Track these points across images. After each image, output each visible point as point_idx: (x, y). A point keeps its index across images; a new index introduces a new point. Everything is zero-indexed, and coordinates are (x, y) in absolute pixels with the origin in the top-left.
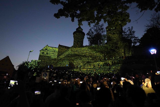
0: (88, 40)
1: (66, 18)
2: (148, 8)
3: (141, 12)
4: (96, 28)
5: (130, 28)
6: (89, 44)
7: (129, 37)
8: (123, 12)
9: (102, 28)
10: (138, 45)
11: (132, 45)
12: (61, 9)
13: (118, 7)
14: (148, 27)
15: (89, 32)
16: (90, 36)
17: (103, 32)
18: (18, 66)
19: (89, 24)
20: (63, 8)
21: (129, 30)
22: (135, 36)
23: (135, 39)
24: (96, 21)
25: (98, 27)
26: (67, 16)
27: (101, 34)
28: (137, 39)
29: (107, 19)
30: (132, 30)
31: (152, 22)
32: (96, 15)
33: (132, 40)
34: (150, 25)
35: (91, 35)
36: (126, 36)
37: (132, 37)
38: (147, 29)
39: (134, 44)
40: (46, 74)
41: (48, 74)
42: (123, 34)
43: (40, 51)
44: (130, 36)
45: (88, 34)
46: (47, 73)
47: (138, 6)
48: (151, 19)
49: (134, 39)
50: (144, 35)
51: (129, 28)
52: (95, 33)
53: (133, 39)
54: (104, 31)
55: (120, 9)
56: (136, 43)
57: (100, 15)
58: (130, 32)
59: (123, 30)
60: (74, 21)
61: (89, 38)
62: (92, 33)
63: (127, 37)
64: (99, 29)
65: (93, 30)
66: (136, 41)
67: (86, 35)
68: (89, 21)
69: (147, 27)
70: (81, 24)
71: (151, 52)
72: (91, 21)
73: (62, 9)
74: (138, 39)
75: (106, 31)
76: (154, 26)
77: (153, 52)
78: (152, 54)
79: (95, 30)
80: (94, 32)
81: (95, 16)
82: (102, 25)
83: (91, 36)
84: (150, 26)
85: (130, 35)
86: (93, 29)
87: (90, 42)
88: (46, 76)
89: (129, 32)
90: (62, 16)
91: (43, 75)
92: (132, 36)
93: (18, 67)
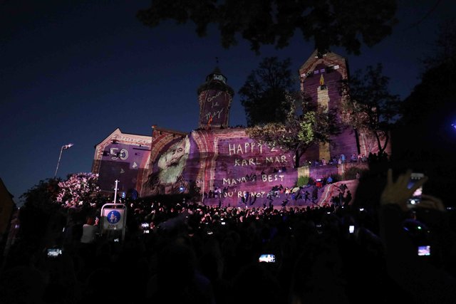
7: (372, 95)
14: (430, 62)
21: (371, 73)
22: (390, 94)
28: (395, 100)
30: (381, 76)
34: (434, 56)
37: (379, 97)
39: (388, 117)
41: (122, 216)
51: (371, 67)
58: (375, 80)
74: (399, 102)
85: (375, 89)
92: (381, 93)
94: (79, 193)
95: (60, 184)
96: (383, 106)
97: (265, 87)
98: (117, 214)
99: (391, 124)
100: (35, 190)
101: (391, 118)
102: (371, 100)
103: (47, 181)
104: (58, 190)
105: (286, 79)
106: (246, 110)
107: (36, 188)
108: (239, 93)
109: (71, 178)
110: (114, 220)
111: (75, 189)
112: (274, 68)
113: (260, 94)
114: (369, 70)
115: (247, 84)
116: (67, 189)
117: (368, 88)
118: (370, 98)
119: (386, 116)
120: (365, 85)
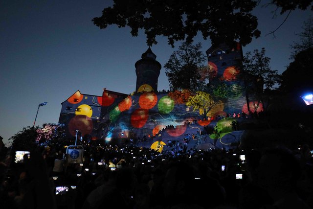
0: (168, 78)
1: (120, 27)
2: (298, 6)
3: (282, 13)
4: (184, 52)
5: (259, 52)
6: (171, 88)
7: (258, 71)
8: (244, 14)
9: (199, 53)
10: (276, 88)
11: (265, 87)
12: (109, 8)
13: (232, 4)
14: (298, 48)
15: (170, 61)
16: (172, 71)
17: (199, 62)
18: (12, 137)
19: (171, 42)
20: (114, 5)
21: (257, 55)
22: (271, 69)
23: (271, 74)
24: (186, 34)
25: (189, 50)
26: (122, 24)
27: (196, 66)
28: (274, 74)
29: (210, 30)
30: (264, 57)
31: (306, 38)
32: (186, 22)
33: (264, 77)
34: (301, 44)
35: (174, 68)
36: (251, 70)
37: (263, 71)
38: (295, 53)
39: (269, 86)
42: (243, 64)
43: (62, 104)
44: (260, 68)
45: (168, 66)
46: (78, 150)
47: (276, 2)
48: (304, 31)
49: (267, 74)
50: (289, 65)
51: (257, 50)
52: (182, 64)
53: (265, 76)
54: (201, 58)
55: (237, 8)
56: (272, 83)
57: (194, 22)
58: (260, 60)
59: (244, 55)
60: (137, 35)
61: (169, 75)
62: (177, 62)
63: (252, 72)
64: (192, 55)
65: (178, 58)
66: (272, 78)
67: (164, 67)
68: (171, 36)
69: (295, 48)
70: (154, 40)
71: (306, 100)
72: (174, 35)
73: (112, 7)
74: (277, 75)
75: (207, 58)
76: (310, 45)
77: (309, 101)
78: (308, 104)
79: (183, 57)
80: (182, 62)
81: (184, 25)
82: (199, 46)
83: (175, 70)
84: (302, 47)
85: (260, 66)
86: (178, 54)
87: (173, 83)
88: (77, 157)
89: (257, 60)
90: (110, 23)
91: (69, 155)
92: (264, 69)
93: (12, 140)
94: (50, 137)
95: (38, 131)
96: (266, 78)
97: (183, 63)
98: (77, 153)
99: (273, 90)
101: (271, 86)
102: (258, 74)
103: (29, 129)
104: (36, 134)
105: (198, 58)
107: (21, 133)
109: (46, 127)
110: (75, 156)
111: (48, 134)
113: (179, 68)
114: (256, 53)
116: (43, 134)
117: (255, 65)
118: (256, 72)
119: (268, 85)
120: (253, 63)
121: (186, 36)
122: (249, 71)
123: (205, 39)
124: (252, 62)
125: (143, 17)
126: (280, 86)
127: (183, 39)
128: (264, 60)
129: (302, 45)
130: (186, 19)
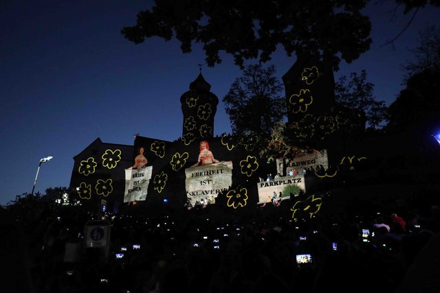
2: (429, 1)
3: (405, 12)
5: (357, 76)
6: (233, 130)
7: (358, 102)
9: (272, 79)
10: (384, 127)
11: (367, 126)
12: (148, 12)
14: (413, 68)
16: (235, 106)
17: (273, 92)
19: (239, 62)
20: (154, 8)
21: (356, 80)
22: (376, 100)
23: (376, 106)
24: (259, 50)
26: (167, 36)
28: (380, 107)
29: (296, 42)
30: (365, 82)
31: (424, 55)
32: (259, 31)
33: (366, 111)
34: (416, 63)
36: (347, 101)
37: (364, 103)
38: (408, 75)
39: (374, 123)
40: (101, 232)
41: (106, 232)
42: (336, 94)
43: (74, 158)
44: (360, 99)
46: (103, 227)
48: (420, 45)
49: (370, 107)
50: (399, 94)
51: (355, 74)
53: (368, 110)
54: (276, 87)
55: (339, 6)
56: (376, 120)
57: (271, 32)
58: (359, 88)
59: (336, 82)
60: (189, 51)
63: (349, 104)
66: (378, 113)
68: (237, 53)
69: (408, 69)
72: (243, 50)
73: (151, 11)
74: (385, 108)
75: (284, 87)
76: (429, 65)
81: (257, 36)
82: (272, 70)
84: (417, 67)
85: (359, 96)
86: (242, 81)
87: (237, 123)
88: (101, 238)
89: (356, 87)
90: (149, 36)
91: (89, 235)
92: (366, 100)
96: (369, 113)
97: (250, 95)
99: (378, 129)
100: (11, 206)
101: (377, 124)
102: (357, 107)
103: (24, 196)
105: (271, 87)
106: (231, 118)
107: (12, 203)
108: (224, 101)
110: (97, 237)
112: (258, 76)
113: (245, 102)
114: (353, 77)
115: (232, 92)
117: (353, 95)
118: (355, 105)
119: (372, 122)
120: (350, 92)
121: (260, 52)
122: (344, 103)
123: (290, 55)
124: (348, 90)
125: (197, 24)
126: (388, 124)
127: (256, 57)
128: (365, 87)
129: (418, 64)
130: (259, 27)
